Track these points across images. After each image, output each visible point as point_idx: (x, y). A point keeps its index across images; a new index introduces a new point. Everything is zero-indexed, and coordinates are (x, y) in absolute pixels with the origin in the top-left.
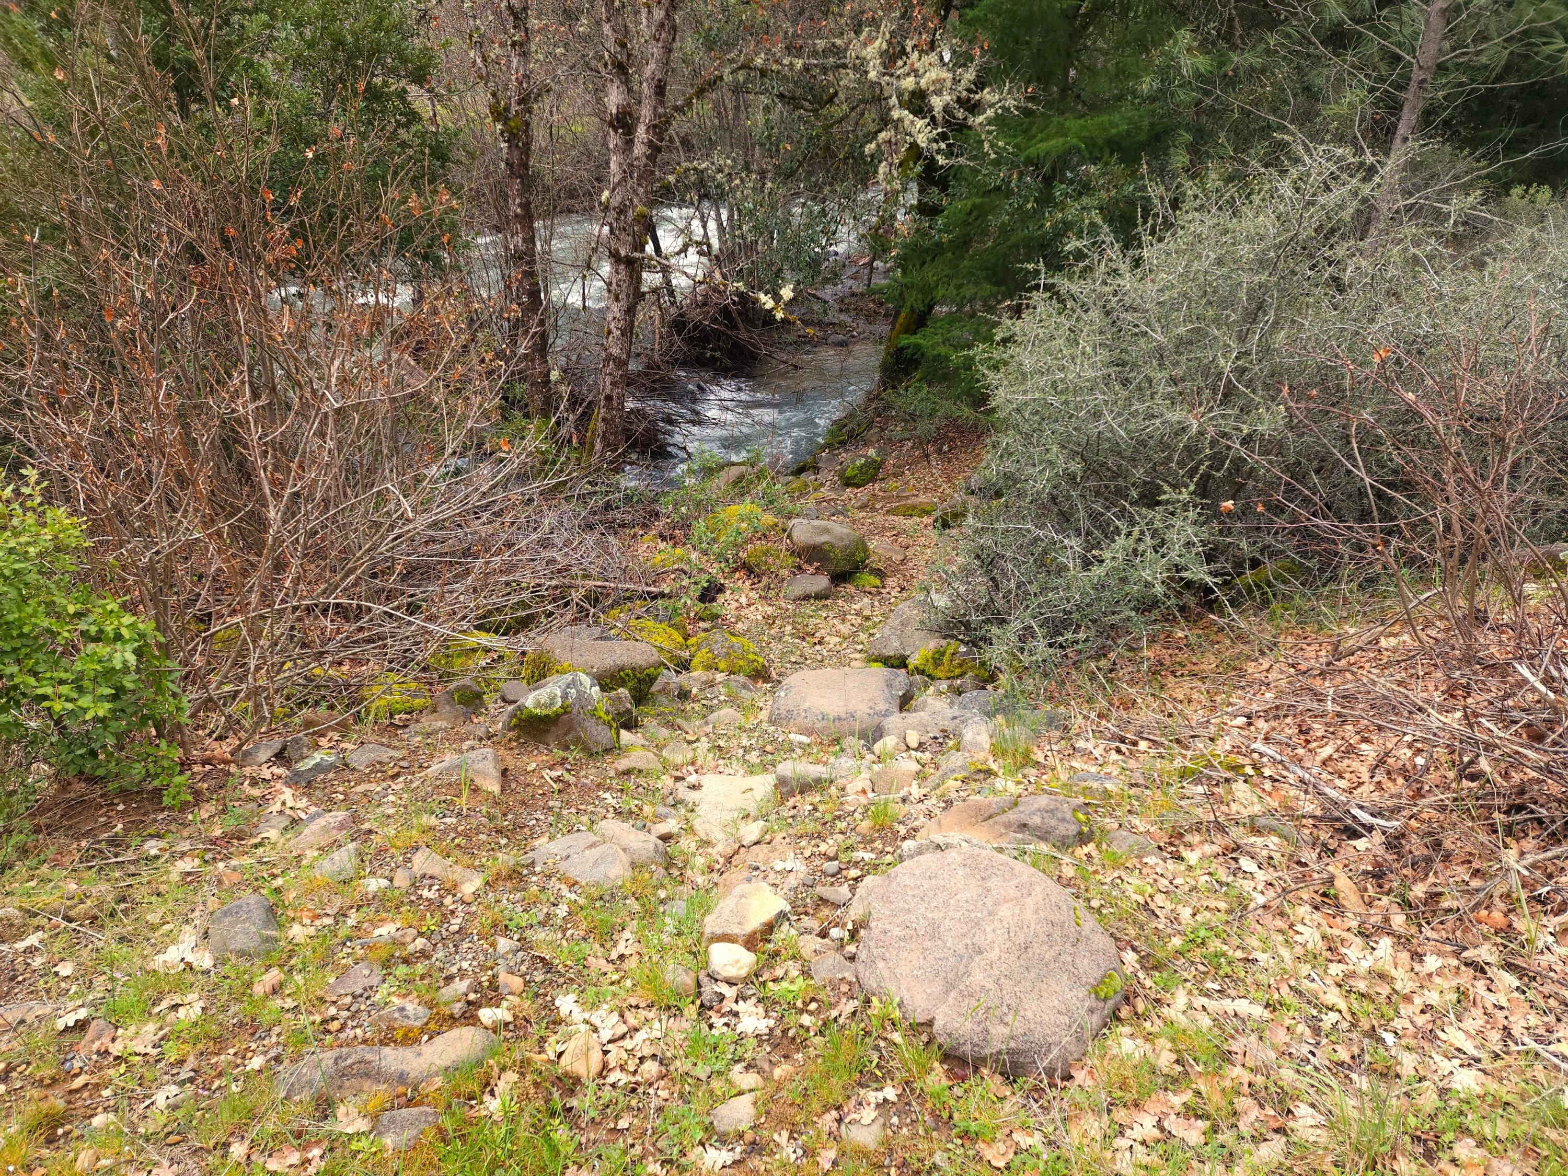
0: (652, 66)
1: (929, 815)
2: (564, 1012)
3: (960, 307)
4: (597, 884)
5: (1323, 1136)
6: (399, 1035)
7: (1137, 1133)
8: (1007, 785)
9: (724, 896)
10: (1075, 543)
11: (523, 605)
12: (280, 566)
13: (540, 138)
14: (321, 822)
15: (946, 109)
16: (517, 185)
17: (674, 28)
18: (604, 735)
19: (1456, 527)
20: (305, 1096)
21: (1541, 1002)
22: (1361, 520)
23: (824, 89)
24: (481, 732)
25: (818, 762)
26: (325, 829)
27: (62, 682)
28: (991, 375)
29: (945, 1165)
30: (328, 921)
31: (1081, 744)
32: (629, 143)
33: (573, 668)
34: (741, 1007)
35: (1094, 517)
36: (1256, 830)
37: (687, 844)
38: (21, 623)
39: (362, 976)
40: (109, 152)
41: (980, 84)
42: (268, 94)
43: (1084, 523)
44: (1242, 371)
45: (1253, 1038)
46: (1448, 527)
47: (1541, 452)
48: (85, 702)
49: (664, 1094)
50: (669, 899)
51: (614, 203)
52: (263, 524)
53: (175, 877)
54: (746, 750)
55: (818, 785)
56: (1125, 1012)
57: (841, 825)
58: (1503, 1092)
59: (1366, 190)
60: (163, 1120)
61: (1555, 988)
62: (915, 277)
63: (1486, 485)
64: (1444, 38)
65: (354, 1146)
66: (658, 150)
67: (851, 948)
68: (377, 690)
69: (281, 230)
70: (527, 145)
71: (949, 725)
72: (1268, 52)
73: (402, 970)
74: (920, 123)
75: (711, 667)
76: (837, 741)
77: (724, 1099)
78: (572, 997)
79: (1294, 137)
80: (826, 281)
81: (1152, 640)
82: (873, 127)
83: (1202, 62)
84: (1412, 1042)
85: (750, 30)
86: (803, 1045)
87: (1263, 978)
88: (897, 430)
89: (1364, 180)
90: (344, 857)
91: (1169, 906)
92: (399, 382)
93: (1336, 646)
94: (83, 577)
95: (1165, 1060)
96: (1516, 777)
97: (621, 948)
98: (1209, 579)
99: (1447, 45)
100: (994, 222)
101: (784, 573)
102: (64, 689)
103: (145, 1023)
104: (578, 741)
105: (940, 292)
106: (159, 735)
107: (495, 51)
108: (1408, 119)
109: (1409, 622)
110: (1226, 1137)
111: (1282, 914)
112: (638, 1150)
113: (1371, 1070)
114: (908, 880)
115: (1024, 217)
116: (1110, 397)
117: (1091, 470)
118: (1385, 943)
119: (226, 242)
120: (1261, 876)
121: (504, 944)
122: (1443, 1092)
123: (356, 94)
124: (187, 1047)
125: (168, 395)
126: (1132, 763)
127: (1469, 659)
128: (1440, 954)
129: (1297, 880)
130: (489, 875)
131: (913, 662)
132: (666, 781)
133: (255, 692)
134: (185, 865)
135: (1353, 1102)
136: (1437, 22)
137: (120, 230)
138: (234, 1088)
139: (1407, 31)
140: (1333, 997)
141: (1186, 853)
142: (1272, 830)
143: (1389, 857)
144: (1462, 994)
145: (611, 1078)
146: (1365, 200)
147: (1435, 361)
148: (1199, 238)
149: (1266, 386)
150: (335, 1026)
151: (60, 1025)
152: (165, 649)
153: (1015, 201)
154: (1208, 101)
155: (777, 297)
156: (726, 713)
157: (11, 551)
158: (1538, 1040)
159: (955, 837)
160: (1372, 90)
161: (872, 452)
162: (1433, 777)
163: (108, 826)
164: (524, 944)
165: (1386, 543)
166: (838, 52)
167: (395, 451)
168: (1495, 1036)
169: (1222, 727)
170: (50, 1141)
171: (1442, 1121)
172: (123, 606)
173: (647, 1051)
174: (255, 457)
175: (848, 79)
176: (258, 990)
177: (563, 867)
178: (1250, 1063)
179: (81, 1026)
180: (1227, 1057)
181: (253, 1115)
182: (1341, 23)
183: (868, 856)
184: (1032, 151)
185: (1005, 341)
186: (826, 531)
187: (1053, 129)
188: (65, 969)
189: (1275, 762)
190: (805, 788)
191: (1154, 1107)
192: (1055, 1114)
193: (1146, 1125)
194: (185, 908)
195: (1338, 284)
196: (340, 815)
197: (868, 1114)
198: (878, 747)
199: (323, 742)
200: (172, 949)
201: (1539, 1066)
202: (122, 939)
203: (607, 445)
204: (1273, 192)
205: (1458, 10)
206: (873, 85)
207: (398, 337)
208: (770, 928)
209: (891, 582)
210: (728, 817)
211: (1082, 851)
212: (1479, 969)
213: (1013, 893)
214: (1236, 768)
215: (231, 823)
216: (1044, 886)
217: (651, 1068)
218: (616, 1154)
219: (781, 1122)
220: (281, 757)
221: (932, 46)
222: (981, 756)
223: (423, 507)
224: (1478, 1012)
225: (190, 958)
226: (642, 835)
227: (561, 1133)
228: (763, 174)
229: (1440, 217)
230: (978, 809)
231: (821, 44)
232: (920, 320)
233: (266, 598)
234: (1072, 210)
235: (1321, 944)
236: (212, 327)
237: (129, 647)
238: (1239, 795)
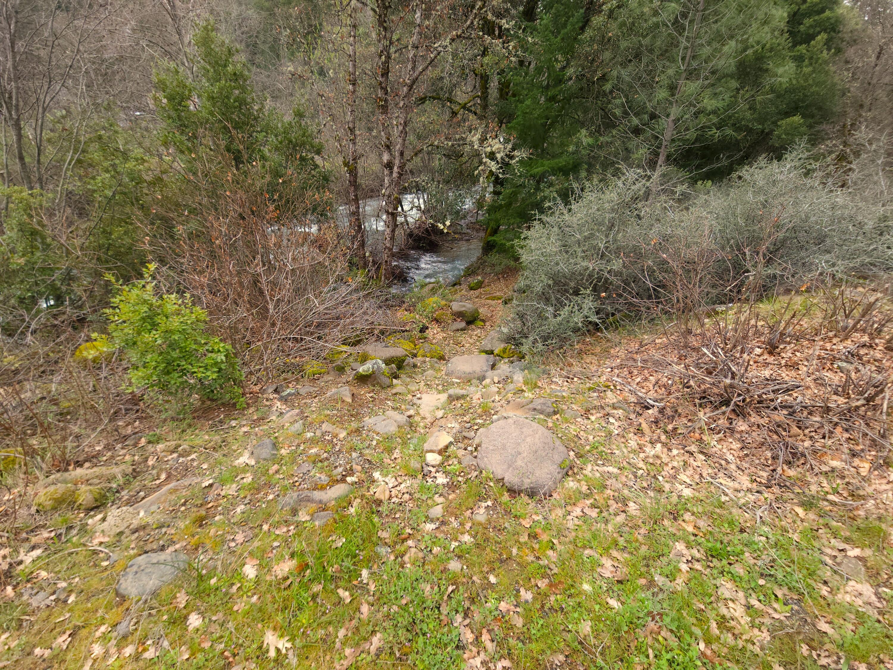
0: (399, 146)
1: (502, 407)
2: (376, 478)
3: (509, 226)
4: (386, 433)
5: (638, 513)
6: (319, 487)
7: (574, 514)
8: (528, 395)
9: (431, 436)
10: (551, 309)
11: (357, 336)
12: (273, 325)
13: (360, 172)
14: (290, 413)
15: (502, 158)
16: (352, 188)
17: (406, 133)
18: (387, 381)
19: (681, 300)
20: (288, 508)
21: (713, 465)
22: (649, 299)
23: (459, 152)
24: (344, 381)
25: (462, 389)
26: (292, 416)
27: (200, 367)
28: (520, 250)
29: (509, 527)
30: (293, 448)
31: (554, 379)
32: (391, 173)
33: (375, 358)
34: (437, 475)
35: (557, 299)
36: (614, 408)
37: (417, 419)
38: (186, 347)
39: (306, 467)
40: (212, 183)
41: (513, 149)
42: (266, 161)
43: (554, 302)
44: (607, 247)
45: (614, 480)
46: (678, 301)
47: (709, 274)
48: (208, 373)
49: (411, 505)
50: (411, 438)
51: (387, 194)
52: (267, 310)
53: (241, 433)
54: (437, 385)
55: (463, 397)
56: (570, 473)
57: (471, 411)
58: (701, 496)
59: (648, 184)
60: (239, 517)
61: (717, 460)
62: (493, 216)
63: (691, 286)
64: (674, 130)
65: (305, 525)
66: (402, 175)
67: (475, 454)
68: (309, 367)
69: (272, 208)
70: (356, 175)
71: (508, 374)
72: (613, 136)
73: (320, 464)
74: (493, 163)
75: (424, 356)
76: (469, 381)
77: (432, 506)
78: (378, 473)
79: (622, 166)
80: (462, 218)
81: (578, 342)
82: (477, 165)
83: (590, 140)
84: (668, 480)
85: (433, 132)
86: (459, 487)
87: (617, 459)
88: (488, 270)
89: (647, 181)
90: (298, 426)
91: (585, 435)
92: (313, 258)
93: (641, 342)
94: (207, 330)
95: (584, 489)
96: (703, 387)
97: (395, 455)
98: (597, 321)
99: (675, 132)
100: (520, 197)
101: (450, 321)
102: (201, 369)
103: (232, 484)
104: (378, 383)
105: (502, 221)
106: (235, 384)
107: (344, 143)
108: (661, 159)
109: (665, 334)
110: (605, 514)
111: (624, 437)
112: (403, 525)
113: (655, 490)
114: (495, 430)
115: (530, 195)
116: (562, 258)
117: (556, 283)
118: (659, 446)
119: (253, 212)
120: (617, 424)
121: (354, 455)
122: (679, 497)
123: (296, 159)
124: (247, 492)
125: (233, 267)
126: (572, 386)
127: (686, 346)
128: (677, 449)
129: (629, 425)
130: (348, 431)
131: (496, 352)
132: (410, 397)
133: (266, 369)
134: (245, 429)
135: (649, 501)
136: (671, 124)
137: (216, 209)
138: (263, 506)
139: (661, 128)
140: (641, 465)
141: (591, 417)
142: (620, 408)
143: (660, 416)
144: (685, 462)
145: (393, 500)
146: (647, 188)
147: (673, 243)
148: (591, 202)
149: (615, 253)
150: (297, 484)
151: (204, 485)
152: (236, 355)
153: (527, 189)
154: (592, 154)
155: (444, 225)
156: (430, 372)
157: (181, 322)
158: (712, 478)
159: (511, 414)
160: (649, 149)
161: (479, 278)
162: (674, 388)
163: (218, 416)
164: (361, 455)
165: (657, 306)
166: (464, 139)
167: (312, 282)
168: (697, 477)
169: (603, 373)
170: (201, 526)
171: (679, 507)
172: (221, 340)
173: (405, 491)
174: (265, 287)
175: (467, 148)
176: (271, 472)
177: (374, 427)
178: (613, 488)
179: (211, 485)
180: (605, 487)
181: (270, 515)
182: (638, 126)
183: (481, 421)
184: (532, 172)
185: (525, 238)
186: (464, 306)
187: (539, 164)
188: (205, 466)
189: (621, 384)
190: (458, 398)
191: (580, 505)
192: (546, 509)
193: (577, 511)
194: (245, 444)
195: (639, 217)
196: (297, 411)
197: (482, 511)
198: (484, 383)
199: (290, 385)
200: (241, 458)
201: (712, 487)
202: (224, 455)
203: (386, 278)
204: (616, 186)
205: (679, 120)
206: (476, 150)
207: (313, 242)
208: (447, 447)
209: (487, 324)
210: (432, 409)
211: (555, 417)
212: (691, 454)
213: (531, 433)
214: (608, 387)
215: (260, 415)
216: (542, 430)
217: (407, 496)
218: (395, 526)
219: (451, 514)
220: (276, 391)
221: (496, 136)
222: (520, 385)
223: (322, 303)
224: (691, 469)
225: (247, 461)
226: (401, 416)
227: (376, 519)
228: (439, 182)
229: (673, 193)
230: (519, 404)
231: (457, 137)
232: (495, 231)
233: (269, 335)
234: (547, 193)
235: (637, 447)
236: (249, 242)
237: (223, 354)
238: (609, 396)
